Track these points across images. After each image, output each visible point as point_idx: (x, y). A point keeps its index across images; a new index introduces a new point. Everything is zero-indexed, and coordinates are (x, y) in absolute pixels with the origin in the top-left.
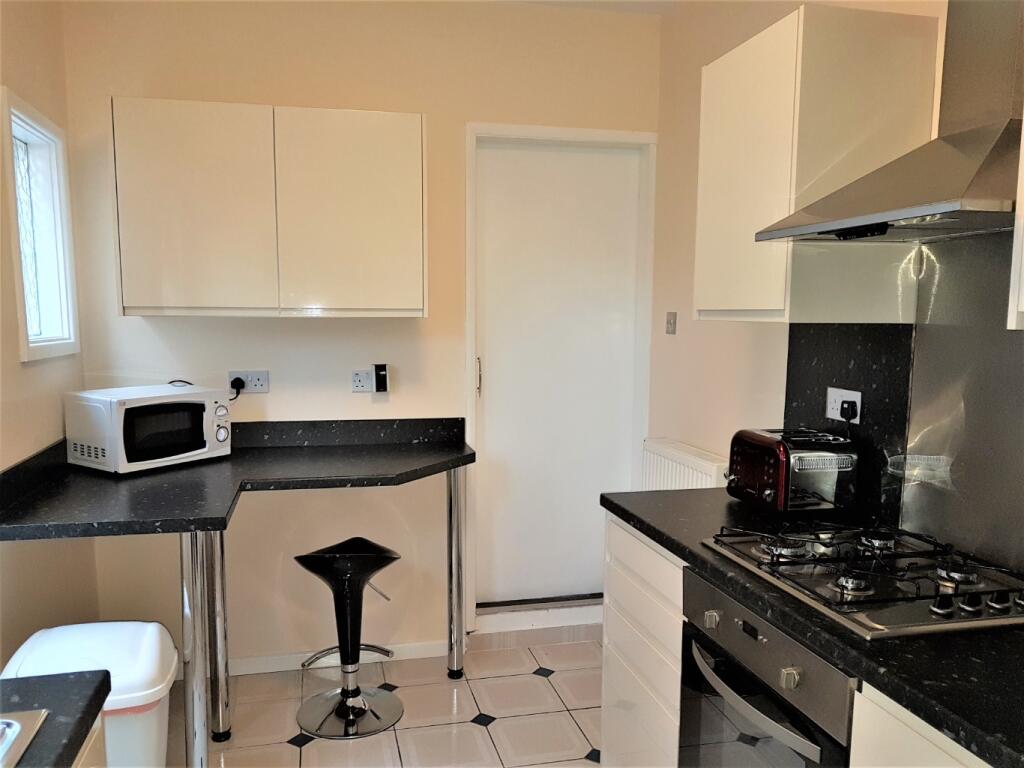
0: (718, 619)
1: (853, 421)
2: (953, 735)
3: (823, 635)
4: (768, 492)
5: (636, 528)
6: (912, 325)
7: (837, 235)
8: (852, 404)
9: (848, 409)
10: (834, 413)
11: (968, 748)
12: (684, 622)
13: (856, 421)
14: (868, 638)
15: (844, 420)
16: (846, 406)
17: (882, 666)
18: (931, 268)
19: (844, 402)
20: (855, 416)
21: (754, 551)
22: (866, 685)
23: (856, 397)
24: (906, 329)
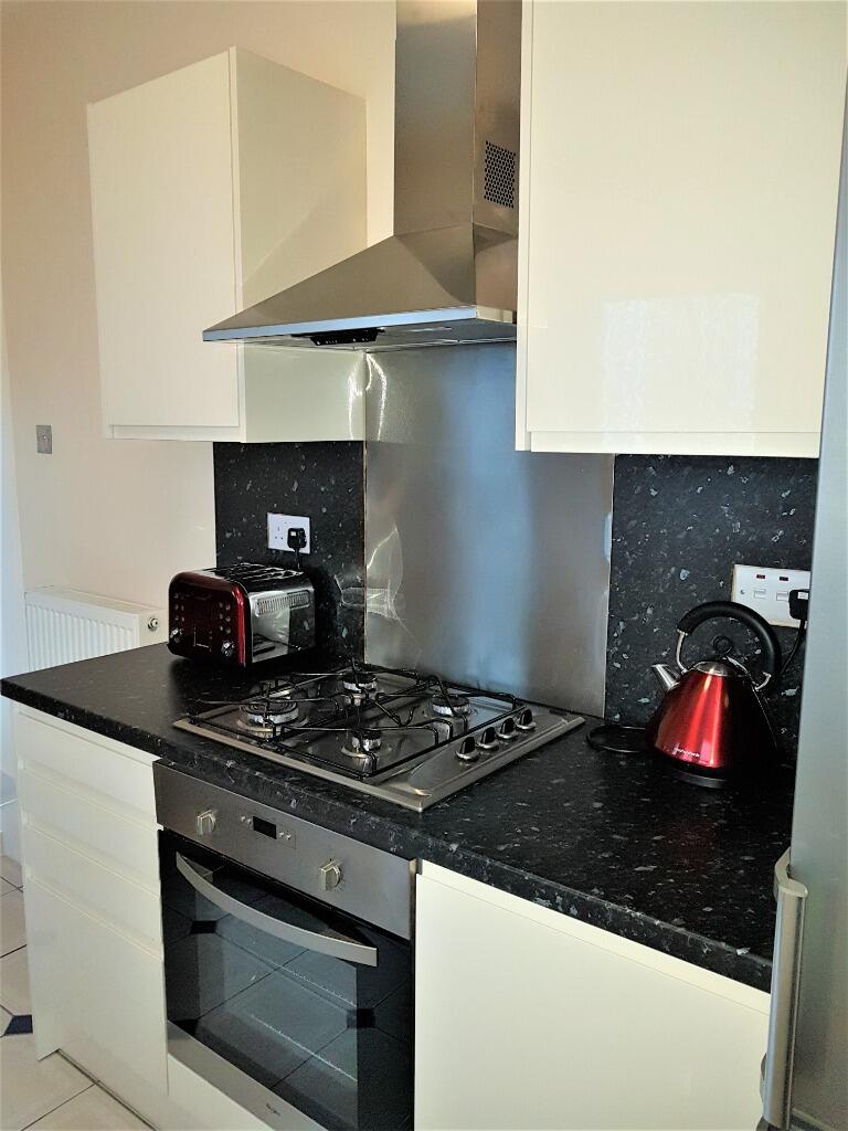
0: (213, 819)
1: (303, 551)
2: (549, 903)
3: (372, 818)
4: (227, 645)
5: (70, 720)
6: (362, 442)
7: (313, 339)
8: (300, 532)
9: (296, 539)
10: (278, 541)
11: (567, 912)
12: (159, 831)
13: (306, 550)
14: (420, 810)
15: (293, 550)
16: (293, 534)
17: (451, 842)
18: (377, 380)
19: (291, 530)
20: (304, 546)
21: (239, 723)
22: (426, 864)
23: (303, 523)
24: (356, 446)
